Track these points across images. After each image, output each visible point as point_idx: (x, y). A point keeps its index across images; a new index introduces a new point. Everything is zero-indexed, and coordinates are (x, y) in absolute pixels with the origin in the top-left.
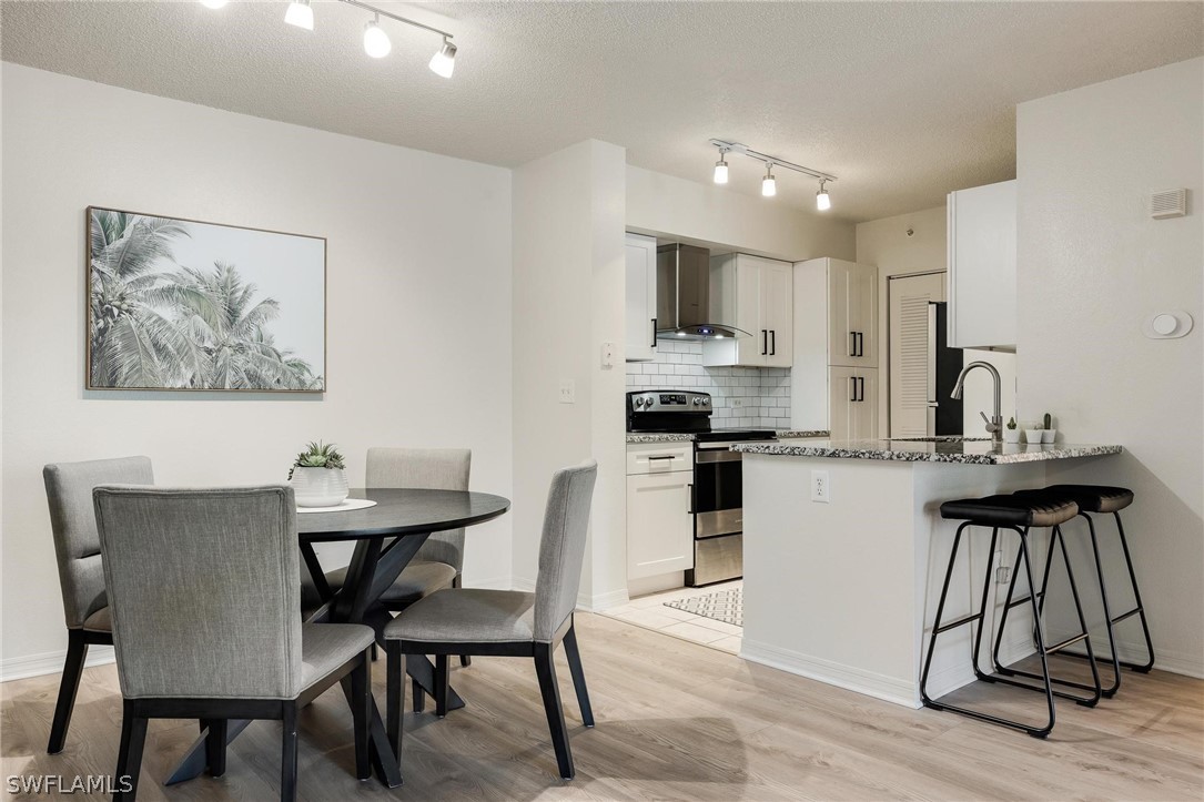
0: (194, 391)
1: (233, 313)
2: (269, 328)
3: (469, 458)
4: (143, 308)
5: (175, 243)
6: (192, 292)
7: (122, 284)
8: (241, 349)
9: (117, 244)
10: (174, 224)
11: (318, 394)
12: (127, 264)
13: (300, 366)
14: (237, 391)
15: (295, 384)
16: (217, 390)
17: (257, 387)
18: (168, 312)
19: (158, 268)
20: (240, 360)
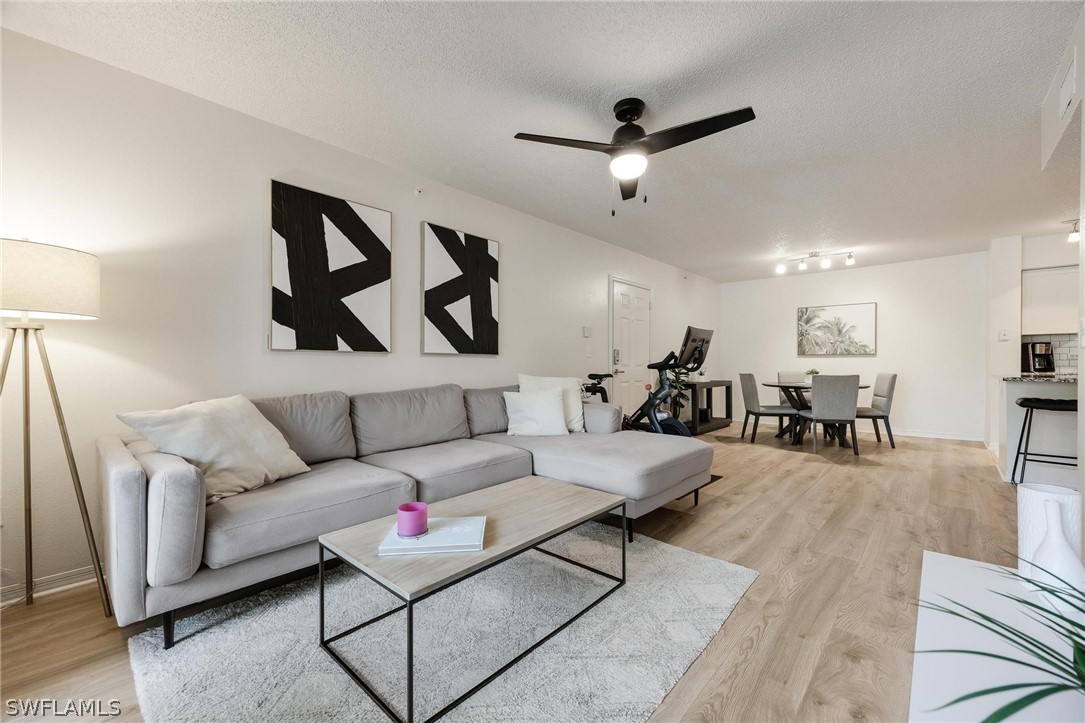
0: (827, 355)
1: (840, 331)
2: (853, 335)
3: (895, 377)
4: (812, 333)
5: (821, 314)
6: (827, 327)
7: (806, 327)
8: (842, 342)
9: (805, 316)
10: (822, 308)
11: (874, 355)
12: (808, 321)
13: (865, 346)
14: (841, 354)
15: (863, 352)
16: (834, 354)
17: (848, 353)
18: (819, 333)
19: (817, 321)
20: (842, 345)
